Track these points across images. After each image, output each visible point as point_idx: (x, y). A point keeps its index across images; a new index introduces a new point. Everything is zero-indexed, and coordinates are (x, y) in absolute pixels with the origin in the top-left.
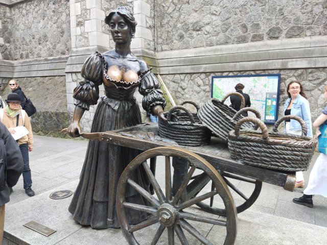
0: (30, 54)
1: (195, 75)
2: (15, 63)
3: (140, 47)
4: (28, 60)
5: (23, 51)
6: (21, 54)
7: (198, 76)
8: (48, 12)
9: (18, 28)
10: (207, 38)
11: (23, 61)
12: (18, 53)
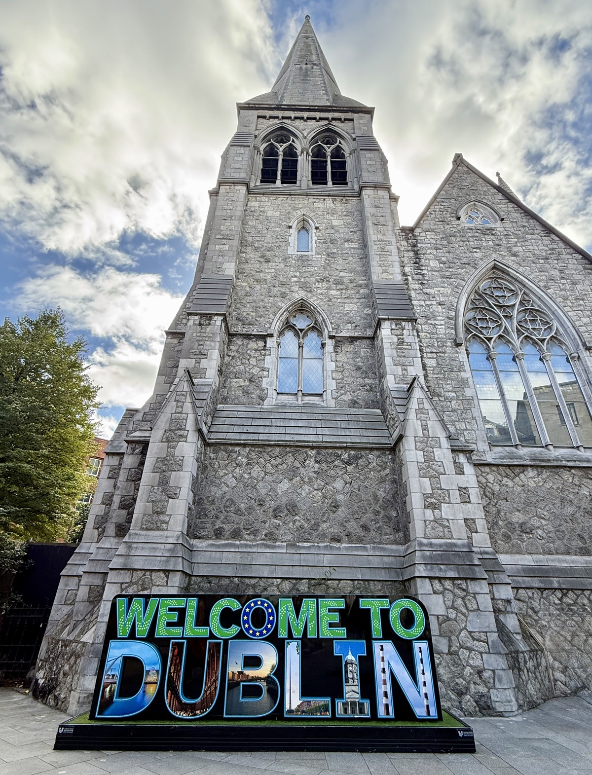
0: (245, 532)
4: (237, 542)
5: (223, 523)
6: (219, 528)
7: (553, 593)
8: (302, 470)
9: (218, 481)
10: (544, 544)
11: (223, 542)
12: (208, 526)
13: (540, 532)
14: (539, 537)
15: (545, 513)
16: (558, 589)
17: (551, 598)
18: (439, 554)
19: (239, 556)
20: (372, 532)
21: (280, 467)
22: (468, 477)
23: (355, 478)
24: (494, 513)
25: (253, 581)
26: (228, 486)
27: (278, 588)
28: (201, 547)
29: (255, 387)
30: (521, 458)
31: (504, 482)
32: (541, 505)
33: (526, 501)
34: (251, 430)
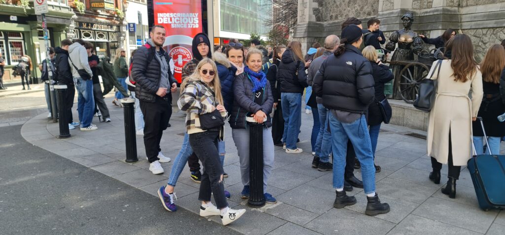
0: (339, 16)
1: (498, 29)
2: (325, 23)
3: (442, 5)
4: (336, 21)
12: (328, 15)
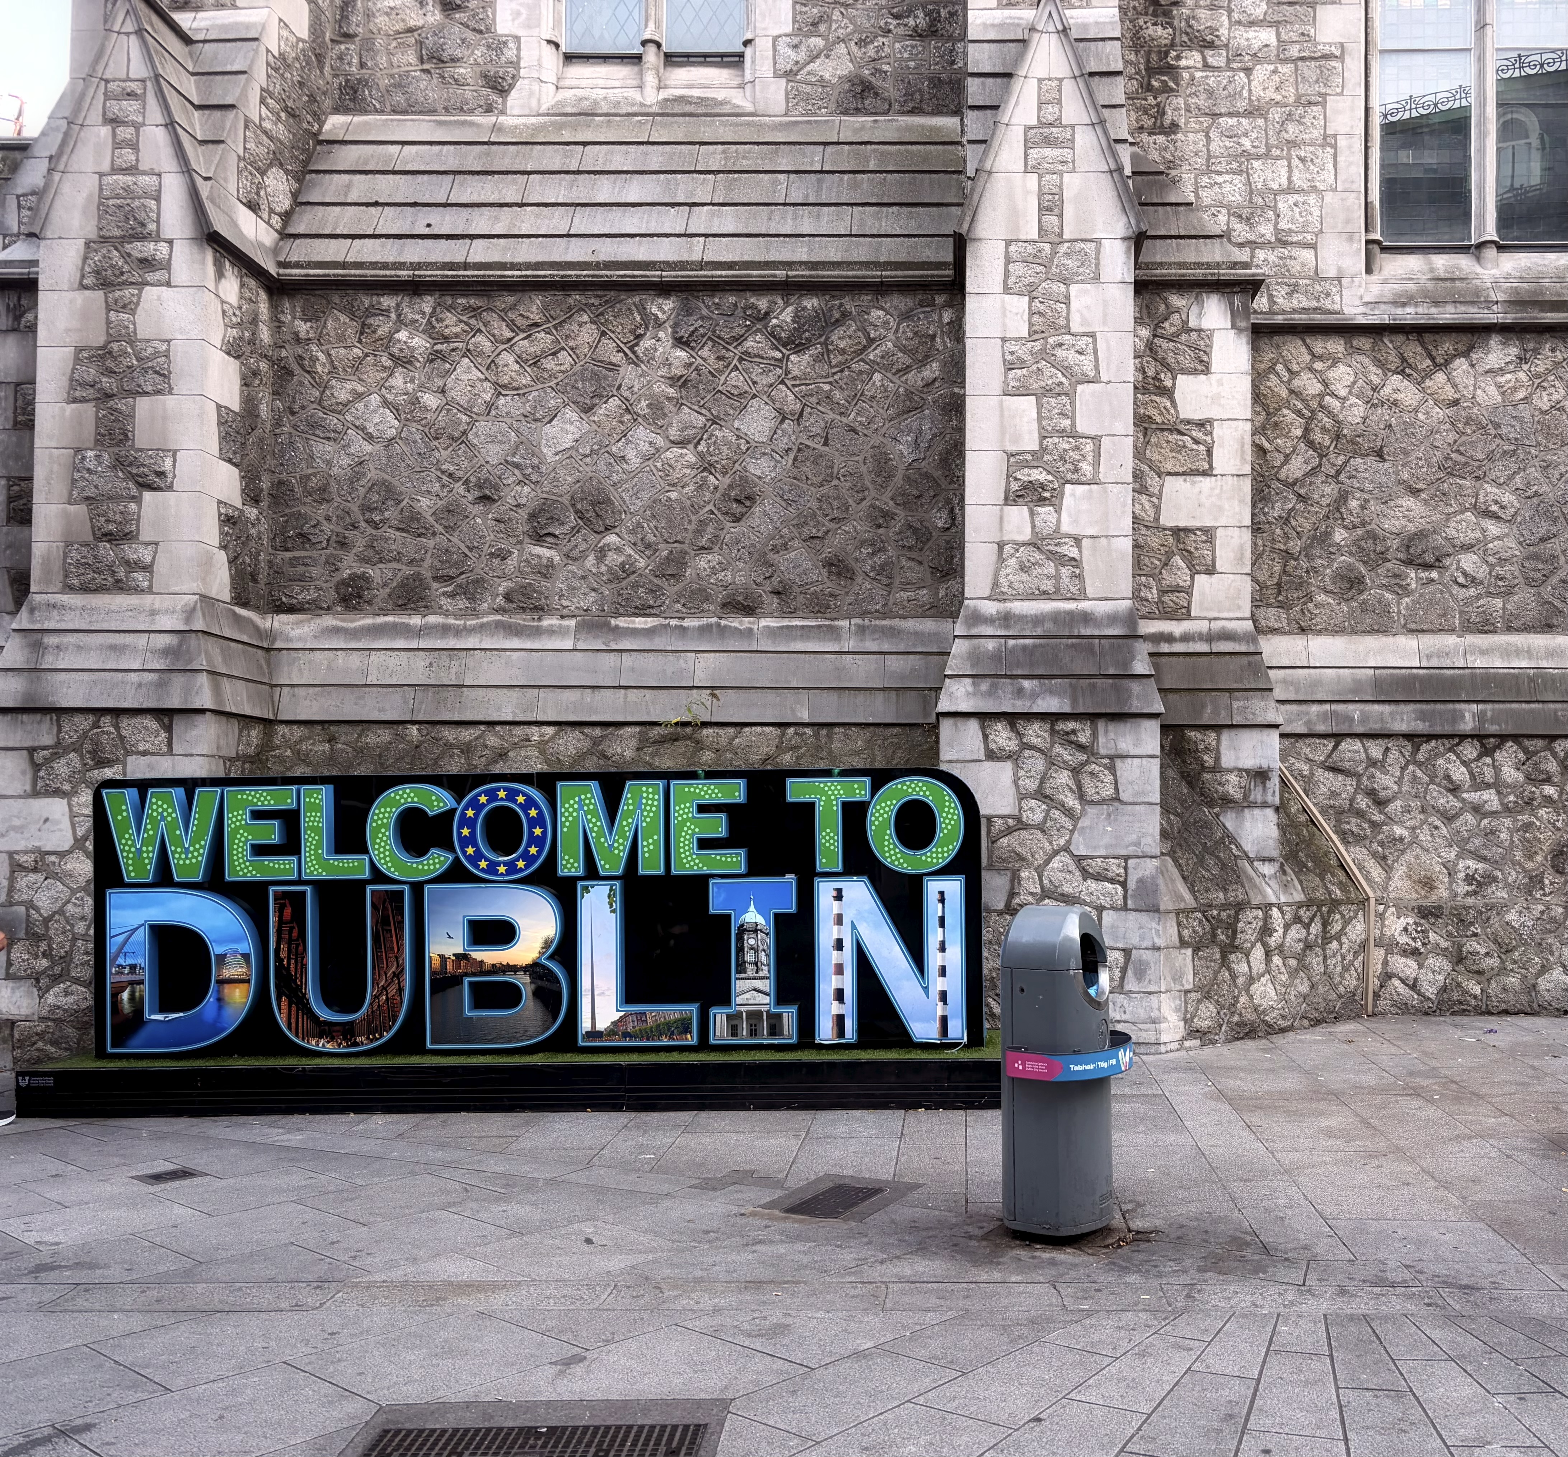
1: (1433, 743)
2: (284, 627)
5: (367, 561)
6: (354, 577)
7: (1450, 750)
8: (629, 375)
9: (333, 421)
10: (1468, 601)
11: (369, 621)
12: (315, 572)
13: (1469, 562)
14: (1461, 580)
15: (1508, 498)
16: (1472, 736)
17: (1441, 761)
18: (1024, 648)
19: (420, 662)
20: (859, 580)
21: (549, 364)
22: (1220, 383)
23: (814, 400)
24: (1325, 501)
25: (467, 735)
26: (369, 438)
27: (542, 752)
28: (300, 639)
29: (470, 35)
30: (1476, 298)
31: (1387, 390)
32: (1499, 471)
33: (1448, 458)
34: (445, 222)
